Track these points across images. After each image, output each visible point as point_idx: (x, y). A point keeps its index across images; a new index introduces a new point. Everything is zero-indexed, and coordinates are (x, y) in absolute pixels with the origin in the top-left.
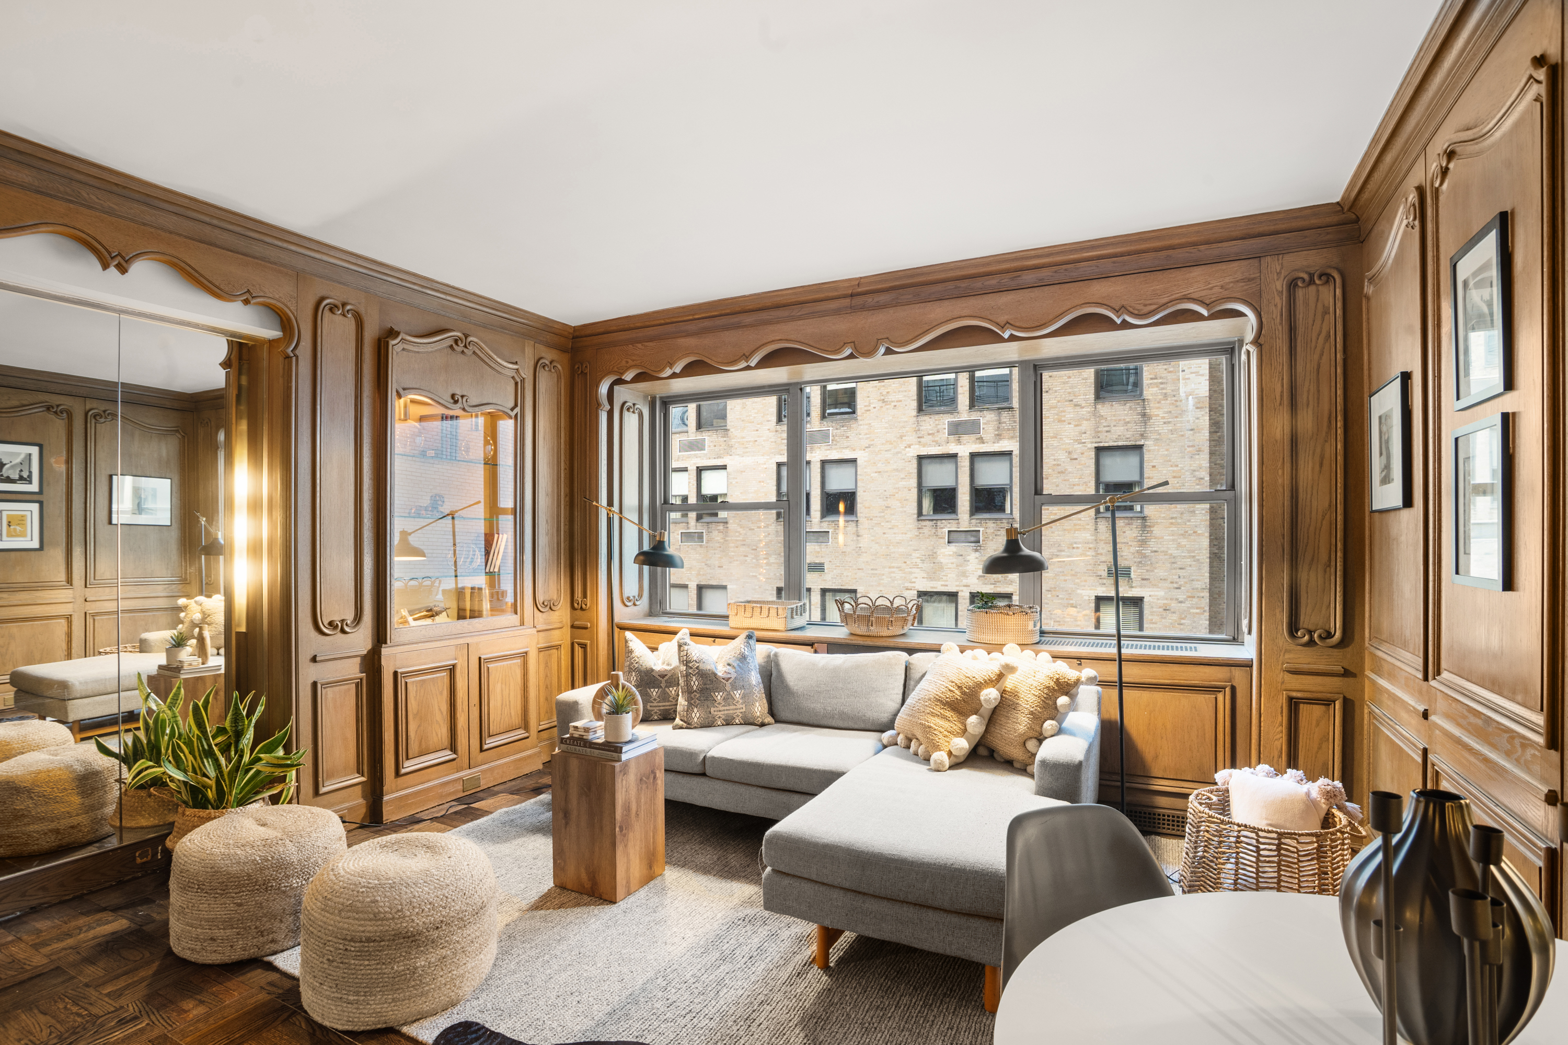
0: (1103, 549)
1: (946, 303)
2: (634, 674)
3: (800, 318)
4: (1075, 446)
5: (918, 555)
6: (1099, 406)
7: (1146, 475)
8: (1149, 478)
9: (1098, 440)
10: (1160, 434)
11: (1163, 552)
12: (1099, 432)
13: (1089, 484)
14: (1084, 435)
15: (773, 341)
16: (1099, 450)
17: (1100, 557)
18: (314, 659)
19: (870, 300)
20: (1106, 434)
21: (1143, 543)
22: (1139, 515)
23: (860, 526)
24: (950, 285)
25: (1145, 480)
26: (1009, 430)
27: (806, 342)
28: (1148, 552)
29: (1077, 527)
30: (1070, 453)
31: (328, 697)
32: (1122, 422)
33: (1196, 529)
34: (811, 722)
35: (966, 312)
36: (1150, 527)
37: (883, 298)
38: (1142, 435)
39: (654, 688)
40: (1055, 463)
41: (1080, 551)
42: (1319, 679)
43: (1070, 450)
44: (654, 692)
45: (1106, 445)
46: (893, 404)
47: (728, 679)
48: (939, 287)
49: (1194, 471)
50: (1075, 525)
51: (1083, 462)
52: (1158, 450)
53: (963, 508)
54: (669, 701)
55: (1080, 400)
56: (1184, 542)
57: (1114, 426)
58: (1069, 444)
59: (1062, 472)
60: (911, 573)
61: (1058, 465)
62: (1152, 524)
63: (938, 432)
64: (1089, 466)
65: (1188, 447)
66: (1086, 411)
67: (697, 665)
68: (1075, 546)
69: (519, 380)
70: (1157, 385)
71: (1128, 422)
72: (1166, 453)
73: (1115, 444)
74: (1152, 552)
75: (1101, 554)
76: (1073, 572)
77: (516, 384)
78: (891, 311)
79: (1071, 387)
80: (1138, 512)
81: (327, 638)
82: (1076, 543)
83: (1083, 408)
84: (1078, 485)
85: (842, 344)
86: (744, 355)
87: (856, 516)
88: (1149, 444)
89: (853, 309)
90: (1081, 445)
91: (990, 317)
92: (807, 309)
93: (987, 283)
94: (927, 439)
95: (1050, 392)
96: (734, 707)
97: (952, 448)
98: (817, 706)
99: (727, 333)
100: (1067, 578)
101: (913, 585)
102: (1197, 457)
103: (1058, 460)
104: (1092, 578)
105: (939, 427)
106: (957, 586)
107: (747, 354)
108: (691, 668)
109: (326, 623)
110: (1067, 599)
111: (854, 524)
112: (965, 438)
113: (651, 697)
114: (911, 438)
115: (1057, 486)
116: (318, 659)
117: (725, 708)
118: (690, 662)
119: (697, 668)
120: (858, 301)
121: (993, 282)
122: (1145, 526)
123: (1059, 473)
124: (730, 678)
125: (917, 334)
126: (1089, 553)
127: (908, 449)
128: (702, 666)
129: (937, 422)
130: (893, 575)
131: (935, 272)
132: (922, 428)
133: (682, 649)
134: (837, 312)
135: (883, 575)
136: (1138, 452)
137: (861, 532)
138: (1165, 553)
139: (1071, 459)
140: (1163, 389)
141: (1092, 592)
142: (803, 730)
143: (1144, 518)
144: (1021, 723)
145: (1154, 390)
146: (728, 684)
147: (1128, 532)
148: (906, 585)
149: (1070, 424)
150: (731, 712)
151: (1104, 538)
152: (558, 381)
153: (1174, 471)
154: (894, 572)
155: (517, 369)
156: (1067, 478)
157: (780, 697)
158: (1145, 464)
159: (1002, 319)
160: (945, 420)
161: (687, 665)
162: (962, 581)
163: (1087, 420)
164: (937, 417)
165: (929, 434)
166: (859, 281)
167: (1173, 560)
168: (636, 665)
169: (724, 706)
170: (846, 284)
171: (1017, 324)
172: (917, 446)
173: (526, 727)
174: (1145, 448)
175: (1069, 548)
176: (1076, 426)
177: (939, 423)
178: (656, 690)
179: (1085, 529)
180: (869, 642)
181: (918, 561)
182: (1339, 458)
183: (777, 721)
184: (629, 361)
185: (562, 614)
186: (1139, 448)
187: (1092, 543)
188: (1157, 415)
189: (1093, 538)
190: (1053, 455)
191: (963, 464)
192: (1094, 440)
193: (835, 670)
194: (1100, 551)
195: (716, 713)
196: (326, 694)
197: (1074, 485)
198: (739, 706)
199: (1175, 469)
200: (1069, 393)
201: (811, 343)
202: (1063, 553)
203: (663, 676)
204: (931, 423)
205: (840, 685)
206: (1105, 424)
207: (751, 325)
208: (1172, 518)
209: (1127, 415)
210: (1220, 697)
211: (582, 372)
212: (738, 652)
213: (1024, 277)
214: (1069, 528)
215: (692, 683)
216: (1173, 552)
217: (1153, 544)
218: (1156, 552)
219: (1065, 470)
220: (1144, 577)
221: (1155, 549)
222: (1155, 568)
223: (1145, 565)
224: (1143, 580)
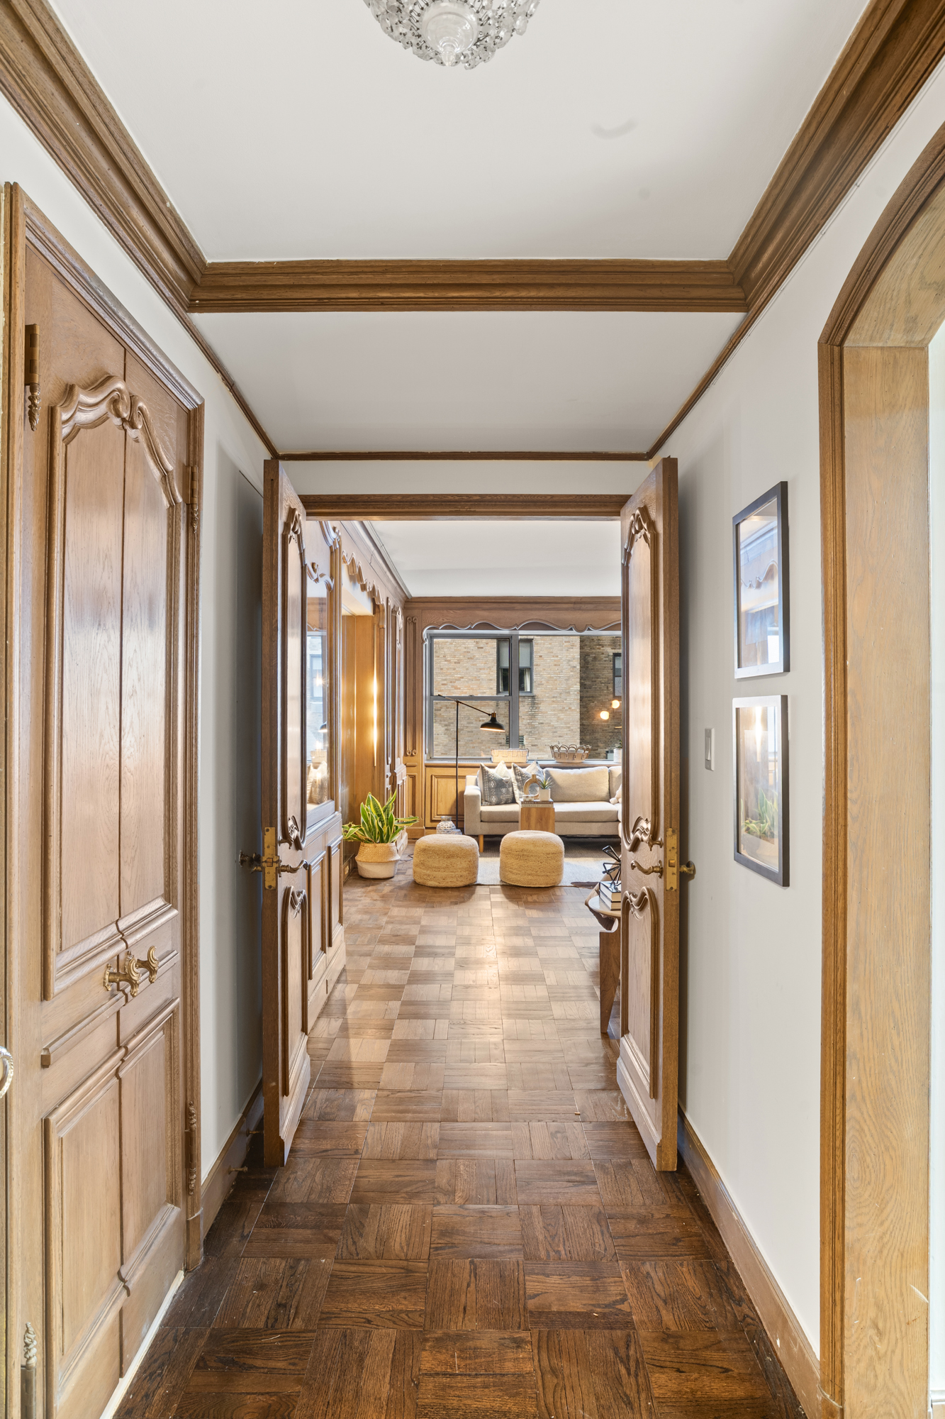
3: (547, 610)
7: (535, 663)
8: (537, 665)
11: (547, 723)
13: (492, 669)
15: (533, 618)
16: (500, 641)
19: (583, 606)
21: (533, 716)
22: (529, 694)
25: (534, 667)
28: (536, 724)
33: (571, 706)
36: (538, 704)
37: (590, 606)
44: (504, 790)
49: (569, 661)
51: (487, 651)
52: (544, 644)
56: (562, 716)
59: (471, 658)
61: (468, 652)
62: (539, 702)
65: (565, 642)
68: (481, 719)
74: (539, 724)
76: (480, 741)
80: (528, 692)
84: (484, 669)
85: (568, 625)
89: (574, 609)
92: (551, 606)
99: (506, 612)
102: (571, 650)
103: (468, 648)
115: (467, 669)
120: (578, 606)
122: (534, 703)
134: (567, 609)
136: (528, 645)
138: (549, 724)
143: (533, 697)
151: (503, 712)
153: (555, 661)
166: (580, 598)
167: (554, 730)
170: (572, 598)
174: (534, 641)
180: (571, 765)
197: (480, 669)
199: (556, 658)
202: (472, 725)
207: (521, 610)
208: (554, 697)
216: (555, 723)
217: (540, 718)
218: (542, 723)
219: (474, 656)
220: (534, 744)
221: (541, 721)
222: (542, 736)
223: (534, 734)
224: (532, 745)
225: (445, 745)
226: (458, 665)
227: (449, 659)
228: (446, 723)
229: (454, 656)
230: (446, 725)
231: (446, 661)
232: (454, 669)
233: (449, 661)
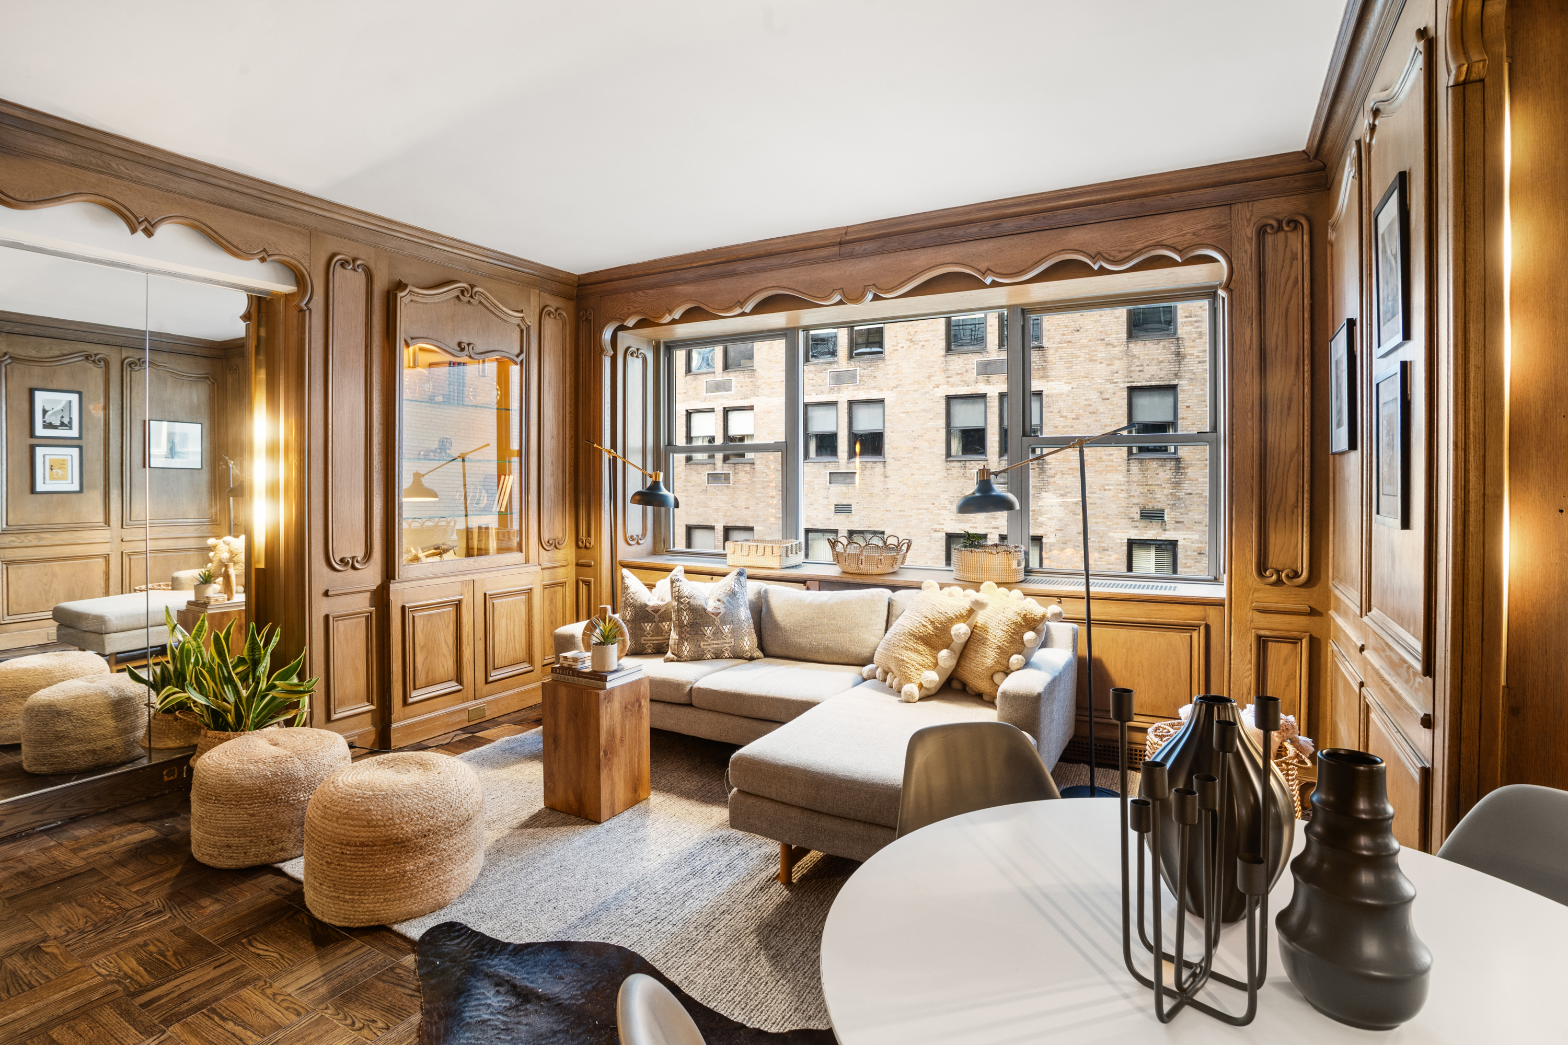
0: (1135, 490)
1: (930, 250)
2: (629, 609)
3: (792, 266)
4: (1107, 386)
5: (946, 497)
6: (1132, 345)
7: (1180, 416)
8: (1183, 418)
9: (1131, 380)
10: (1194, 374)
11: (1195, 494)
12: (1131, 371)
13: (1121, 423)
14: (1116, 375)
15: (766, 288)
16: (1132, 390)
17: (1132, 499)
18: (326, 594)
19: (858, 248)
20: (1139, 374)
21: (1177, 485)
22: (1173, 456)
23: (888, 467)
24: (934, 233)
25: (1179, 421)
26: (1039, 369)
27: (798, 289)
28: (1182, 494)
29: (1109, 469)
30: (1101, 393)
31: (340, 629)
32: (1155, 361)
34: (798, 657)
35: (949, 259)
36: (1184, 468)
37: (869, 246)
38: (1176, 375)
39: (648, 622)
40: (1087, 403)
41: (1111, 493)
42: (1287, 618)
43: (1102, 390)
44: (648, 627)
45: (1139, 384)
46: (921, 344)
47: (717, 614)
48: (924, 235)
50: (1107, 466)
51: (1115, 402)
52: (1193, 390)
53: (992, 449)
54: (662, 635)
55: (1111, 339)
57: (1147, 365)
58: (1101, 384)
59: (1094, 413)
60: (939, 515)
61: (1090, 405)
62: (1186, 466)
63: (967, 371)
64: (1121, 407)
66: (1119, 350)
67: (688, 600)
68: (1107, 487)
69: (524, 328)
70: (1191, 323)
71: (1162, 362)
72: (1201, 393)
73: (1148, 384)
74: (1186, 494)
75: (1134, 496)
76: (1105, 515)
77: (522, 331)
78: (878, 258)
79: (1103, 326)
80: (1172, 453)
81: (336, 573)
82: (1107, 485)
83: (1115, 347)
84: (1110, 425)
85: (831, 291)
86: (739, 301)
87: (884, 457)
88: (1183, 384)
89: (841, 257)
90: (1113, 385)
91: (972, 265)
92: (798, 257)
93: (969, 231)
94: (956, 379)
95: (1081, 330)
96: (723, 641)
97: (981, 389)
98: (803, 640)
99: (723, 280)
100: (1098, 520)
101: (941, 527)
103: (1089, 400)
104: (1124, 521)
105: (968, 366)
106: (986, 528)
107: (741, 301)
108: (682, 603)
109: (337, 560)
110: (1098, 542)
111: (881, 465)
112: (994, 378)
113: (645, 631)
114: (939, 378)
115: (1089, 426)
116: (330, 593)
117: (714, 642)
118: (682, 597)
119: (688, 603)
120: (846, 249)
121: (974, 229)
122: (1179, 468)
123: (1090, 413)
124: (719, 613)
125: (902, 280)
126: (1121, 495)
127: (936, 389)
128: (693, 602)
129: (966, 362)
130: (921, 516)
131: (918, 221)
132: (950, 368)
133: (674, 585)
134: (826, 260)
135: (911, 516)
136: (1172, 392)
137: (889, 473)
138: (1200, 495)
139: (1103, 399)
140: (1198, 327)
141: (1124, 534)
142: (789, 664)
143: (1178, 460)
144: (988, 657)
145: (1189, 328)
146: (717, 619)
147: (1162, 474)
148: (934, 526)
149: (1101, 363)
150: (720, 646)
151: (1136, 480)
152: (563, 328)
154: (922, 514)
155: (523, 318)
156: (1098, 418)
157: (769, 633)
158: (1180, 405)
159: (983, 266)
160: (974, 360)
161: (678, 601)
162: (991, 523)
163: (1119, 359)
164: (965, 356)
165: (958, 374)
166: (847, 230)
168: (632, 601)
169: (713, 640)
170: (835, 233)
171: (998, 271)
172: (946, 386)
173: (530, 660)
174: (1179, 388)
175: (1100, 490)
176: (1109, 365)
177: (966, 363)
178: (650, 624)
179: (1117, 470)
180: (858, 580)
181: (947, 502)
182: (1306, 401)
183: (767, 655)
184: (631, 308)
185: (567, 553)
186: (1174, 387)
187: (1124, 485)
188: (1192, 354)
189: (1126, 479)
190: (1084, 395)
191: (992, 404)
192: (1127, 380)
193: (821, 607)
194: (1133, 493)
195: (705, 647)
196: (338, 627)
197: (1106, 426)
198: (727, 641)
200: (1101, 332)
201: (803, 291)
202: (1094, 495)
203: (656, 611)
204: (960, 362)
205: (825, 621)
206: (1137, 364)
207: (746, 273)
209: (1160, 354)
210: (1195, 634)
211: (586, 318)
212: (729, 589)
213: (1004, 225)
214: (1101, 469)
215: (683, 618)
217: (1187, 486)
218: (1190, 494)
219: (1097, 410)
220: (1177, 520)
221: (1189, 491)
222: (1190, 511)
223: (1179, 508)
224: (1177, 522)
225: (1061, 520)
226: (1076, 421)
227: (1065, 414)
228: (1062, 492)
229: (1072, 411)
230: (1062, 495)
231: (1061, 417)
232: (1072, 427)
233: (1066, 417)
